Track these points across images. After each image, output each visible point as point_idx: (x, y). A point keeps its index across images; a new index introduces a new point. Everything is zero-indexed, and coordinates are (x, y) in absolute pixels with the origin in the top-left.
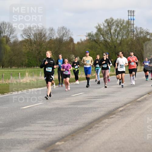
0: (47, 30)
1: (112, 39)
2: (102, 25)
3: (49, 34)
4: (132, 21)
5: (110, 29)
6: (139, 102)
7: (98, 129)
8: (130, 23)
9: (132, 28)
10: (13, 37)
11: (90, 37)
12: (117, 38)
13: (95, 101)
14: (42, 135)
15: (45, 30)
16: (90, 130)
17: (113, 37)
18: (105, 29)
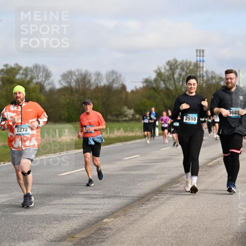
0: (92, 75)
1: (176, 86)
2: (163, 67)
3: (95, 80)
4: (201, 63)
5: (173, 74)
6: (211, 166)
7: (157, 202)
8: (198, 65)
9: (201, 73)
10: (49, 84)
11: (148, 83)
12: (182, 85)
13: (153, 165)
14: (85, 209)
15: (90, 75)
16: (147, 202)
17: (177, 84)
18: (167, 73)
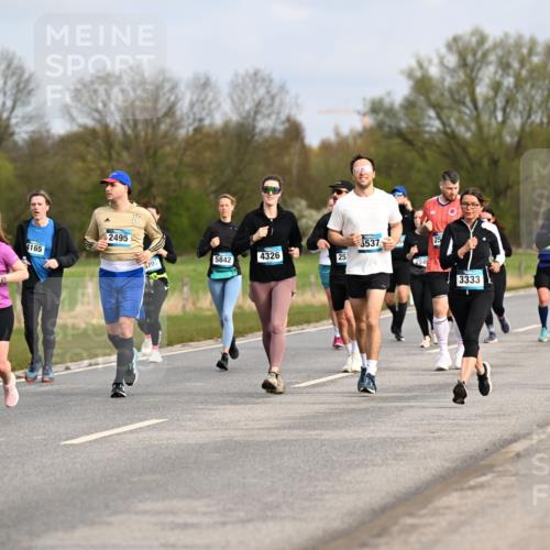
0: (182, 87)
1: (480, 128)
2: (436, 61)
3: (192, 105)
5: (471, 82)
10: (28, 119)
11: (381, 116)
12: (504, 122)
13: (400, 409)
15: (173, 88)
16: (378, 541)
17: (485, 118)
18: (448, 81)
